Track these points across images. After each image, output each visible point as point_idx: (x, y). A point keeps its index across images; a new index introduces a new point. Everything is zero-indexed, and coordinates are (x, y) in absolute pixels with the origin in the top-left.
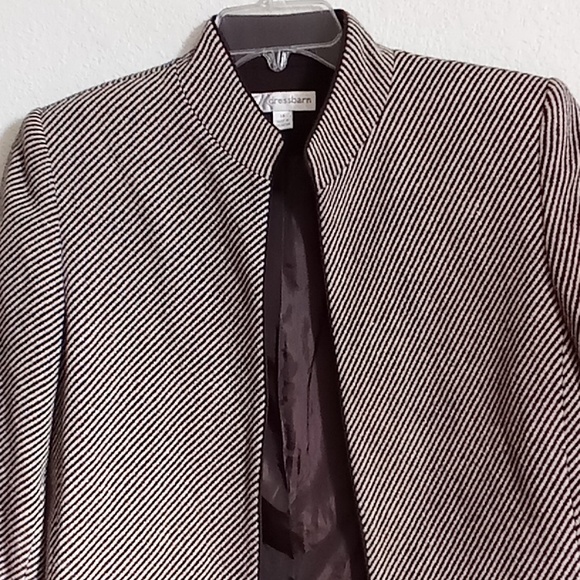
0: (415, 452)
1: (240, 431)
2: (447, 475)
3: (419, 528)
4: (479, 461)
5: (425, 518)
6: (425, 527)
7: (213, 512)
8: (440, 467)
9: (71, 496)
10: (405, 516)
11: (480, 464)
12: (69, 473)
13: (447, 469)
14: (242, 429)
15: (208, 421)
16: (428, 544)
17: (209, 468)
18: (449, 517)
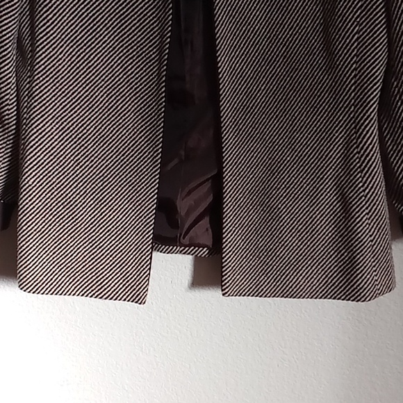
0: (259, 25)
1: (155, 29)
2: (278, 42)
3: (256, 78)
4: (302, 31)
5: (260, 71)
6: (260, 77)
7: (136, 84)
8: (274, 36)
9: (40, 58)
10: (247, 70)
11: (302, 33)
12: (39, 43)
13: (279, 37)
14: (157, 28)
15: (134, 20)
16: (260, 88)
17: (134, 53)
18: (276, 70)
